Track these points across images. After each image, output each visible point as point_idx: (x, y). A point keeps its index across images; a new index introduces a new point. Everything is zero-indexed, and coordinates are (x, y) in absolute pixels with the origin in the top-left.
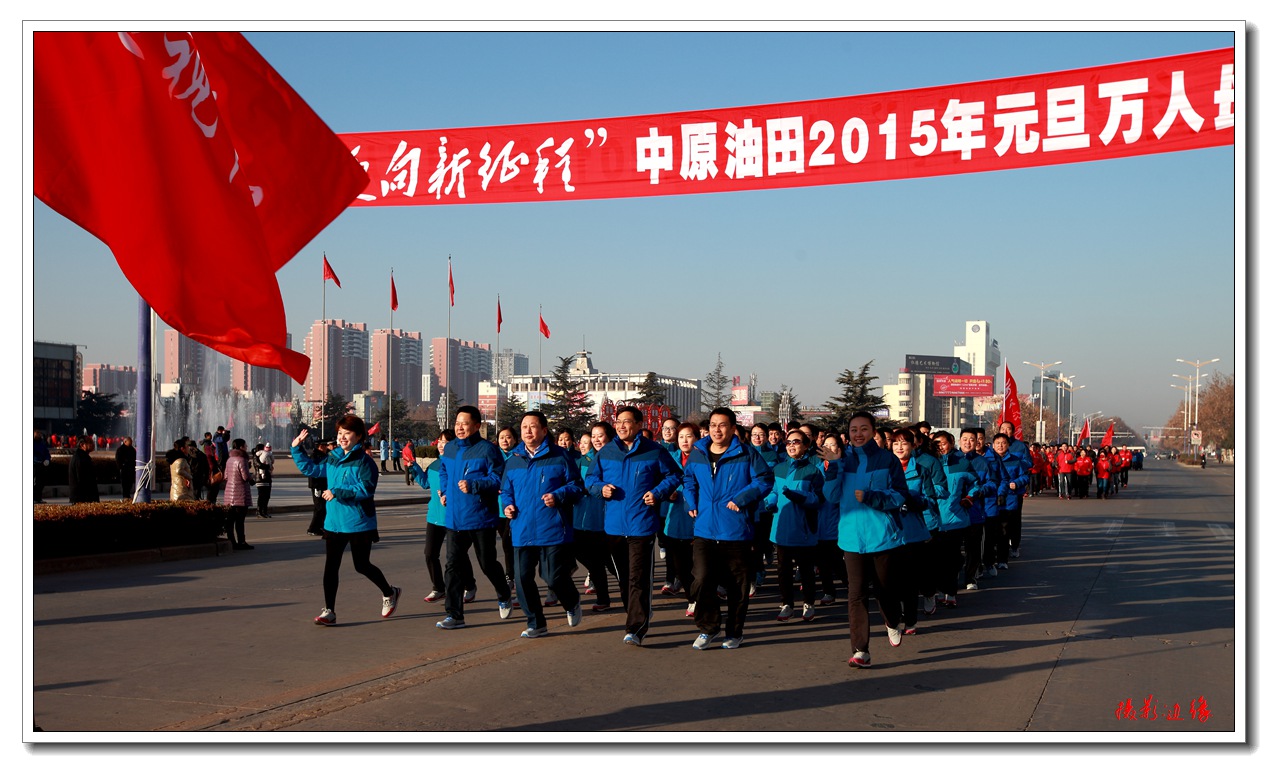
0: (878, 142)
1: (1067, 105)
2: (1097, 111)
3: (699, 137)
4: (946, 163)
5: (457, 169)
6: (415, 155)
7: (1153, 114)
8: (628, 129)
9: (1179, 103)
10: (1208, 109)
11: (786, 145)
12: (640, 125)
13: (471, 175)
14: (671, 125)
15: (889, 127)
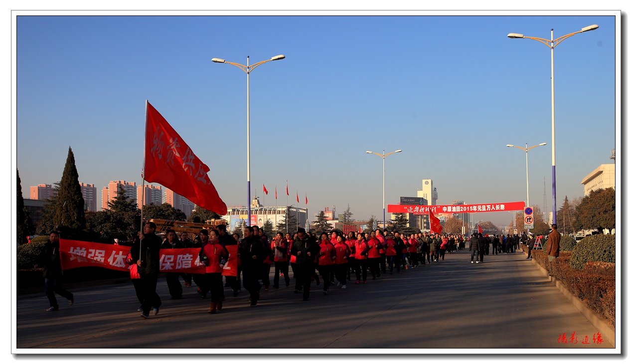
0: (467, 209)
1: (484, 207)
2: (486, 208)
3: (449, 208)
4: (473, 211)
5: (423, 209)
6: (418, 208)
7: (491, 208)
8: (442, 207)
9: (493, 207)
10: (495, 208)
11: (458, 209)
12: (444, 206)
13: (424, 210)
14: (447, 206)
15: (468, 208)
